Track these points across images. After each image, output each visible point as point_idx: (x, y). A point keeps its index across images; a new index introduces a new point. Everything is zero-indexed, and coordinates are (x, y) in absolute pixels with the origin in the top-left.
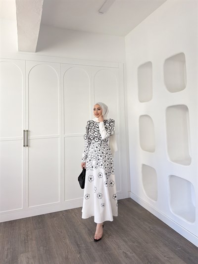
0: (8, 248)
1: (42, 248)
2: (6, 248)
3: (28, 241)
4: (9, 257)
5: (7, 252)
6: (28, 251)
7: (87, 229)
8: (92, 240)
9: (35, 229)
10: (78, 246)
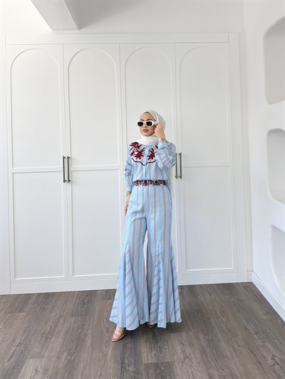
0: (20, 342)
2: (17, 342)
3: (52, 336)
5: (15, 350)
6: (43, 355)
8: (150, 362)
9: (72, 316)
10: (123, 367)
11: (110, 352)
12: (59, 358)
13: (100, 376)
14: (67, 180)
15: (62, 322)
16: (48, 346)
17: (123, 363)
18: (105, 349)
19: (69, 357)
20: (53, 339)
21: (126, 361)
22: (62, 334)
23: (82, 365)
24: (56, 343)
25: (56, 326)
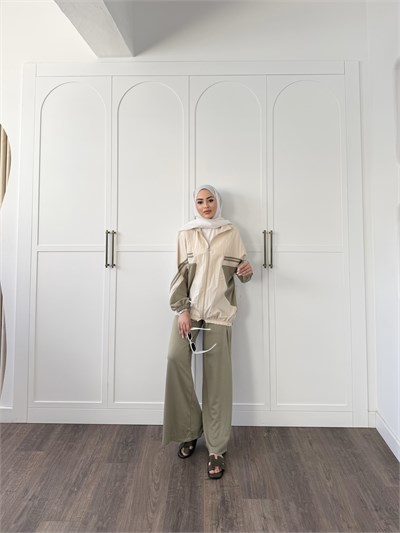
1: (95, 518)
2: (30, 494)
3: (78, 489)
4: (24, 519)
5: (26, 507)
6: (65, 517)
7: (219, 498)
9: (109, 461)
11: (158, 520)
14: (111, 264)
15: (94, 469)
16: (71, 504)
18: (150, 515)
19: (100, 523)
20: (80, 493)
22: (93, 487)
24: (85, 499)
25: (85, 475)
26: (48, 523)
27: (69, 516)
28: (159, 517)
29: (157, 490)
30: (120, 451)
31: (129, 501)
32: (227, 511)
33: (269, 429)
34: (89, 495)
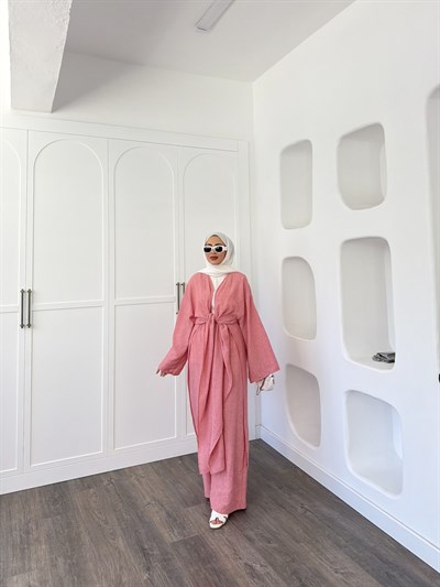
6: (30, 569)
7: (164, 513)
8: (175, 540)
9: (47, 517)
10: (145, 553)
11: (121, 543)
12: (55, 566)
13: (121, 568)
14: (27, 324)
15: (34, 527)
16: (29, 557)
17: (143, 549)
18: (112, 541)
19: (69, 561)
20: (32, 548)
21: (146, 547)
22: (43, 539)
23: (91, 564)
24: (41, 551)
25: (28, 533)
26: (15, 578)
27: (33, 565)
28: (121, 541)
29: (107, 523)
30: (52, 507)
31: (86, 539)
32: (175, 520)
33: (181, 458)
34: (43, 547)
